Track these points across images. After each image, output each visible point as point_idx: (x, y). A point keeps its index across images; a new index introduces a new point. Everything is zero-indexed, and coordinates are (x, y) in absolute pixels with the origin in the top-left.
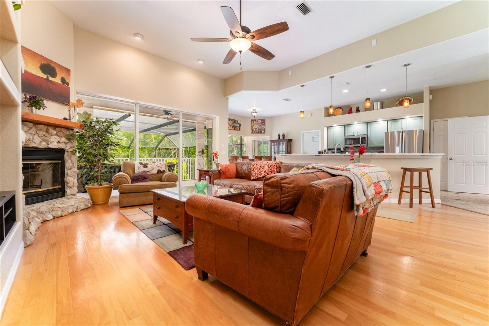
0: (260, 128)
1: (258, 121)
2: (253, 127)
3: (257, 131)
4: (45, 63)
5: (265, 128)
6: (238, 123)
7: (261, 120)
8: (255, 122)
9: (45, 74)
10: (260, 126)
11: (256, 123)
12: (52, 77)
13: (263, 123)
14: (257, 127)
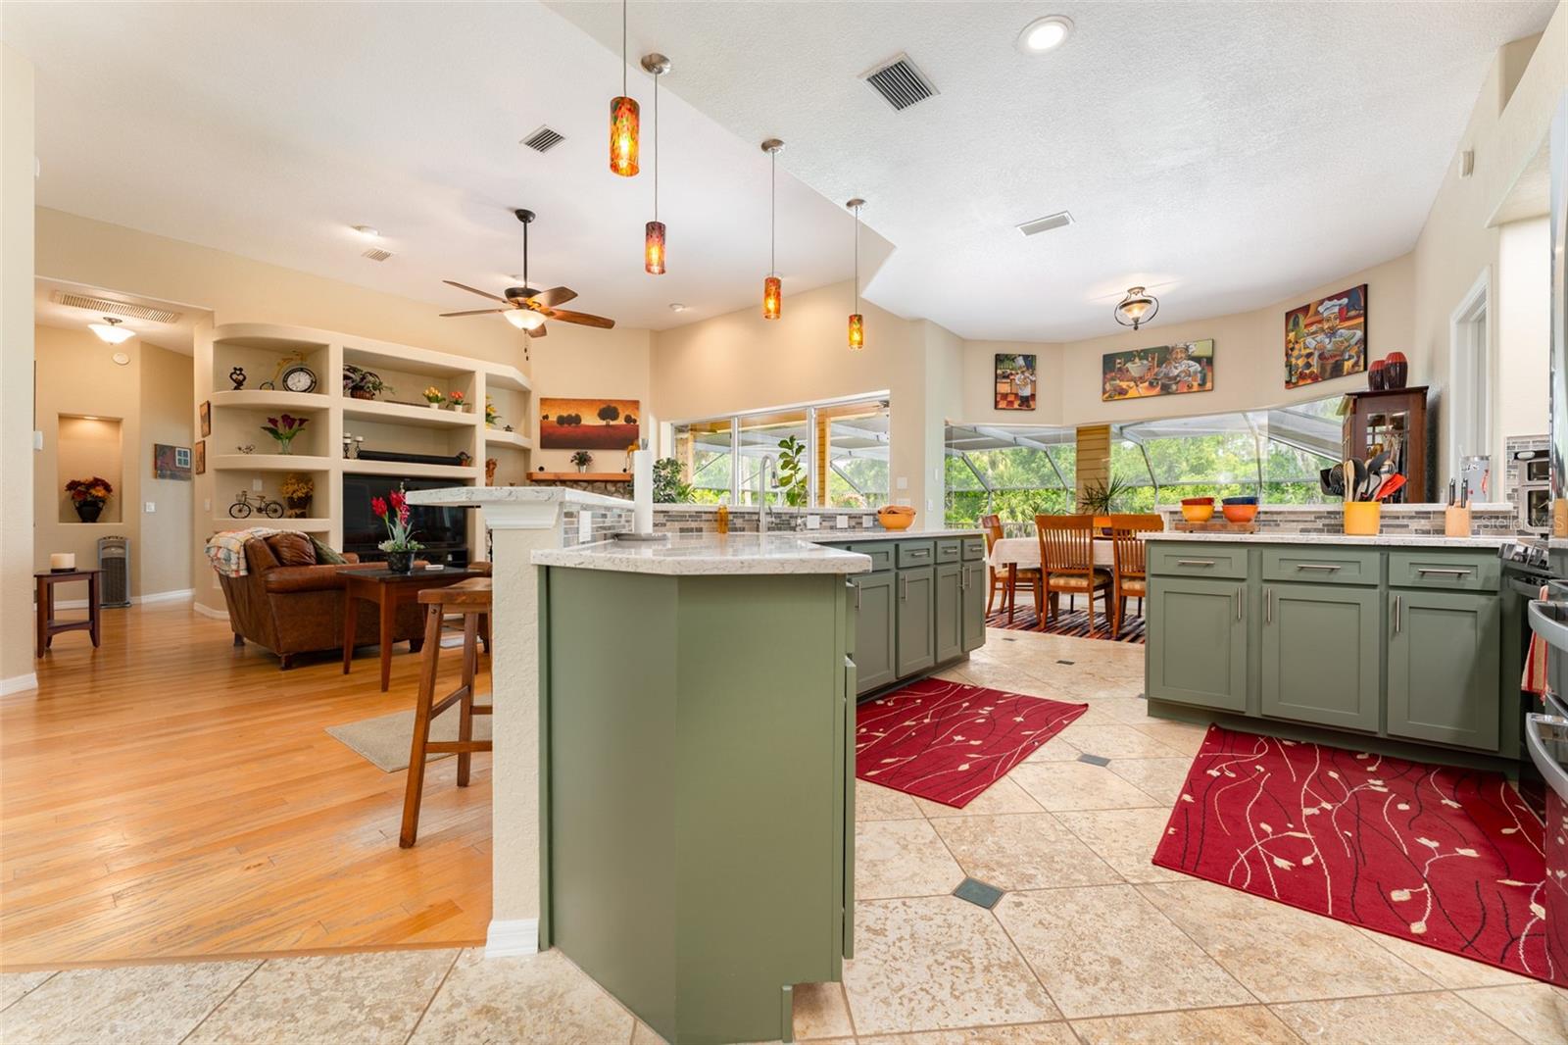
0: (1329, 347)
4: (605, 406)
8: (1302, 321)
9: (604, 420)
11: (1306, 326)
12: (613, 420)
13: (1352, 313)
14: (1314, 343)
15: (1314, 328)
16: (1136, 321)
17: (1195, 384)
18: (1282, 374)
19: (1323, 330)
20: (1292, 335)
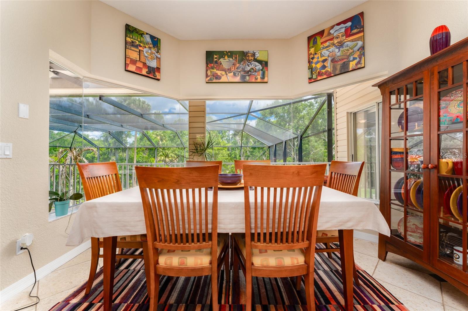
0: (338, 54)
1: (332, 31)
2: (315, 60)
3: (329, 69)
5: (363, 48)
6: (256, 60)
7: (344, 22)
8: (319, 41)
10: (341, 45)
11: (322, 43)
13: (355, 31)
14: (327, 53)
15: (327, 44)
17: (259, 77)
18: (306, 74)
19: (334, 44)
20: (312, 50)
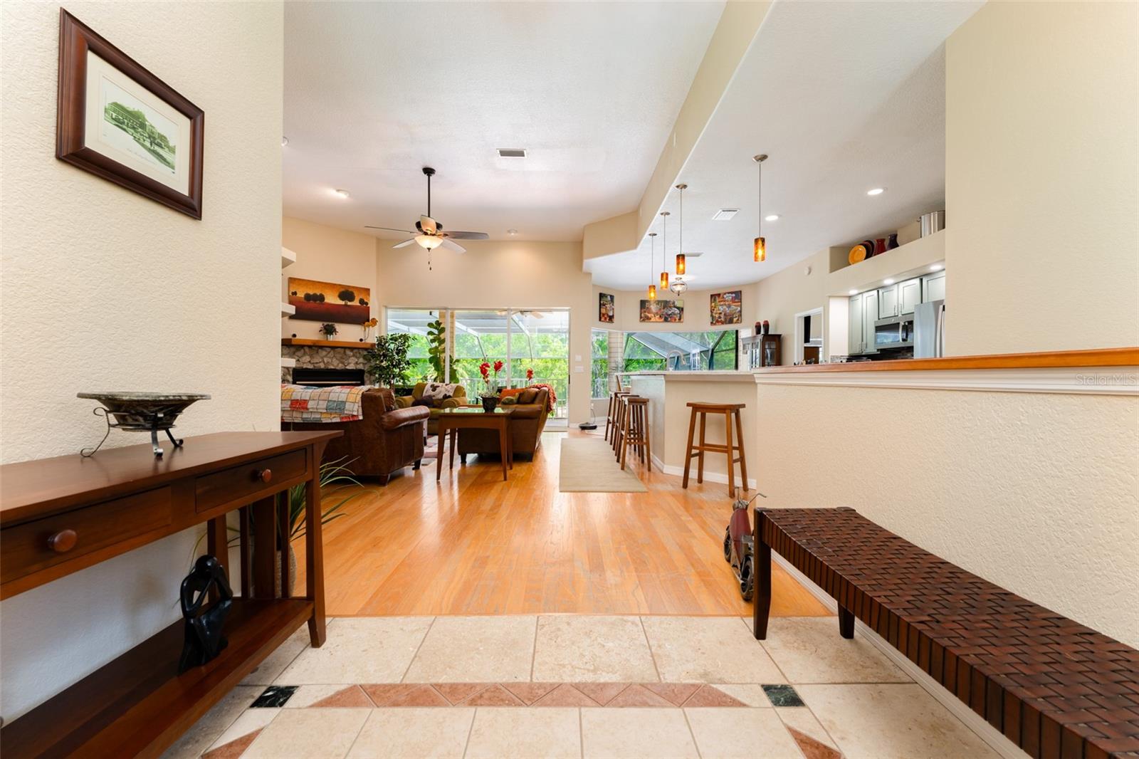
0: (728, 312)
1: (725, 296)
2: (715, 312)
3: (723, 319)
4: (343, 290)
5: (741, 311)
6: (675, 307)
7: (732, 293)
8: (718, 300)
9: (343, 300)
10: (729, 306)
11: (719, 302)
12: (350, 301)
13: (736, 300)
14: (722, 309)
15: (722, 303)
16: (679, 292)
17: (677, 319)
18: (710, 319)
19: (725, 305)
20: (713, 304)
